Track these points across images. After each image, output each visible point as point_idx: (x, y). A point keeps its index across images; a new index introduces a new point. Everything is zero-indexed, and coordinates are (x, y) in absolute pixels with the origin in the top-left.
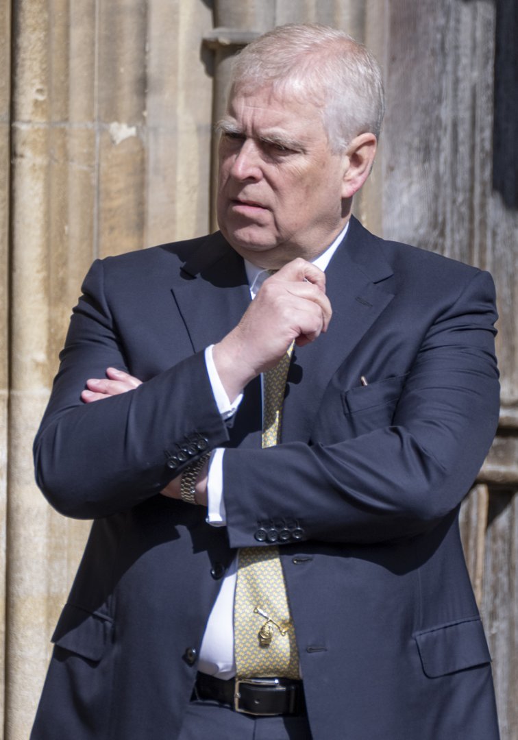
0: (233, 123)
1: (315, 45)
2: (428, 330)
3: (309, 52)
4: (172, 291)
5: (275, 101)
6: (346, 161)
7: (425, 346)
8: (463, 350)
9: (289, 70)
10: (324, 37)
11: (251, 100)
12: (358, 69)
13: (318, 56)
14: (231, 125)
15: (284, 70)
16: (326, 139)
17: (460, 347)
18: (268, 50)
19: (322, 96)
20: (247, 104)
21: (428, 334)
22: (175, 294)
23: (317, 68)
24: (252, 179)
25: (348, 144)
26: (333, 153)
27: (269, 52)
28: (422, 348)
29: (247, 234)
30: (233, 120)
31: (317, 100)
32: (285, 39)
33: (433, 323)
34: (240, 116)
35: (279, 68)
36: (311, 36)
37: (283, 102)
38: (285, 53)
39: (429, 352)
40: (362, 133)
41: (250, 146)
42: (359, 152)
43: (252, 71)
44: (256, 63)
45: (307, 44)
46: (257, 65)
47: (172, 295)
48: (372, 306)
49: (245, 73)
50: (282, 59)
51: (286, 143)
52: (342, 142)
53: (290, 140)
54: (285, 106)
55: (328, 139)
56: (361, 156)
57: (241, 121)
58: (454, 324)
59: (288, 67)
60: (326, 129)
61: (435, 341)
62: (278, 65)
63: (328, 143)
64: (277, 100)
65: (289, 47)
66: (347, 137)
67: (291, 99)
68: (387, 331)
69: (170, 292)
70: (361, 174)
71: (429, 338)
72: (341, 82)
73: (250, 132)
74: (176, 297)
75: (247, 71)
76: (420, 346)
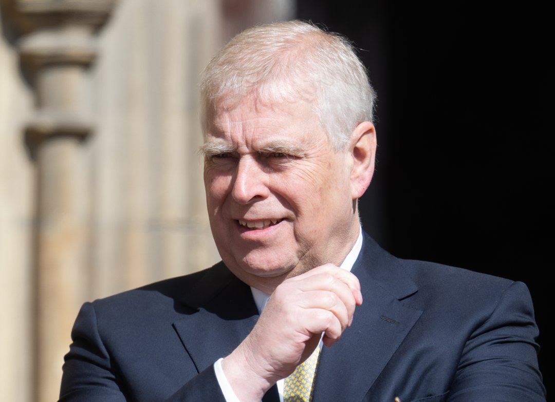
0: (220, 143)
1: (287, 41)
2: (464, 345)
3: (284, 49)
4: (173, 325)
5: (264, 108)
6: (350, 158)
7: (464, 362)
8: (505, 364)
9: (270, 72)
10: (294, 32)
11: (237, 112)
12: (339, 57)
13: (296, 52)
14: (219, 145)
15: (264, 75)
16: (325, 137)
17: (503, 360)
18: (240, 57)
19: (311, 90)
20: (232, 120)
21: (466, 349)
22: (178, 329)
23: (299, 64)
24: (259, 198)
25: (349, 138)
26: (336, 150)
27: (241, 59)
28: (461, 365)
29: (258, 259)
30: (220, 140)
31: (307, 96)
32: (254, 43)
33: (469, 338)
34: (228, 134)
35: (258, 73)
36: (278, 34)
37: (272, 106)
38: (260, 56)
39: (468, 368)
40: (359, 123)
41: (248, 164)
42: (359, 145)
43: (229, 84)
44: (232, 73)
45: (279, 42)
46: (233, 75)
47: (173, 330)
48: (399, 323)
49: (221, 87)
50: (259, 62)
51: (289, 151)
52: (343, 137)
53: (292, 146)
54: (277, 110)
55: (328, 138)
56: (363, 149)
57: (230, 139)
58: (493, 337)
59: (269, 69)
60: (324, 126)
61: (474, 355)
62: (256, 70)
63: (329, 141)
64: (265, 105)
65: (262, 50)
66: (348, 132)
67: (281, 101)
68: (420, 346)
69: (172, 327)
70: (366, 168)
71: (466, 353)
72: (327, 73)
73: (244, 149)
74: (179, 332)
75: (223, 84)
76: (458, 361)
